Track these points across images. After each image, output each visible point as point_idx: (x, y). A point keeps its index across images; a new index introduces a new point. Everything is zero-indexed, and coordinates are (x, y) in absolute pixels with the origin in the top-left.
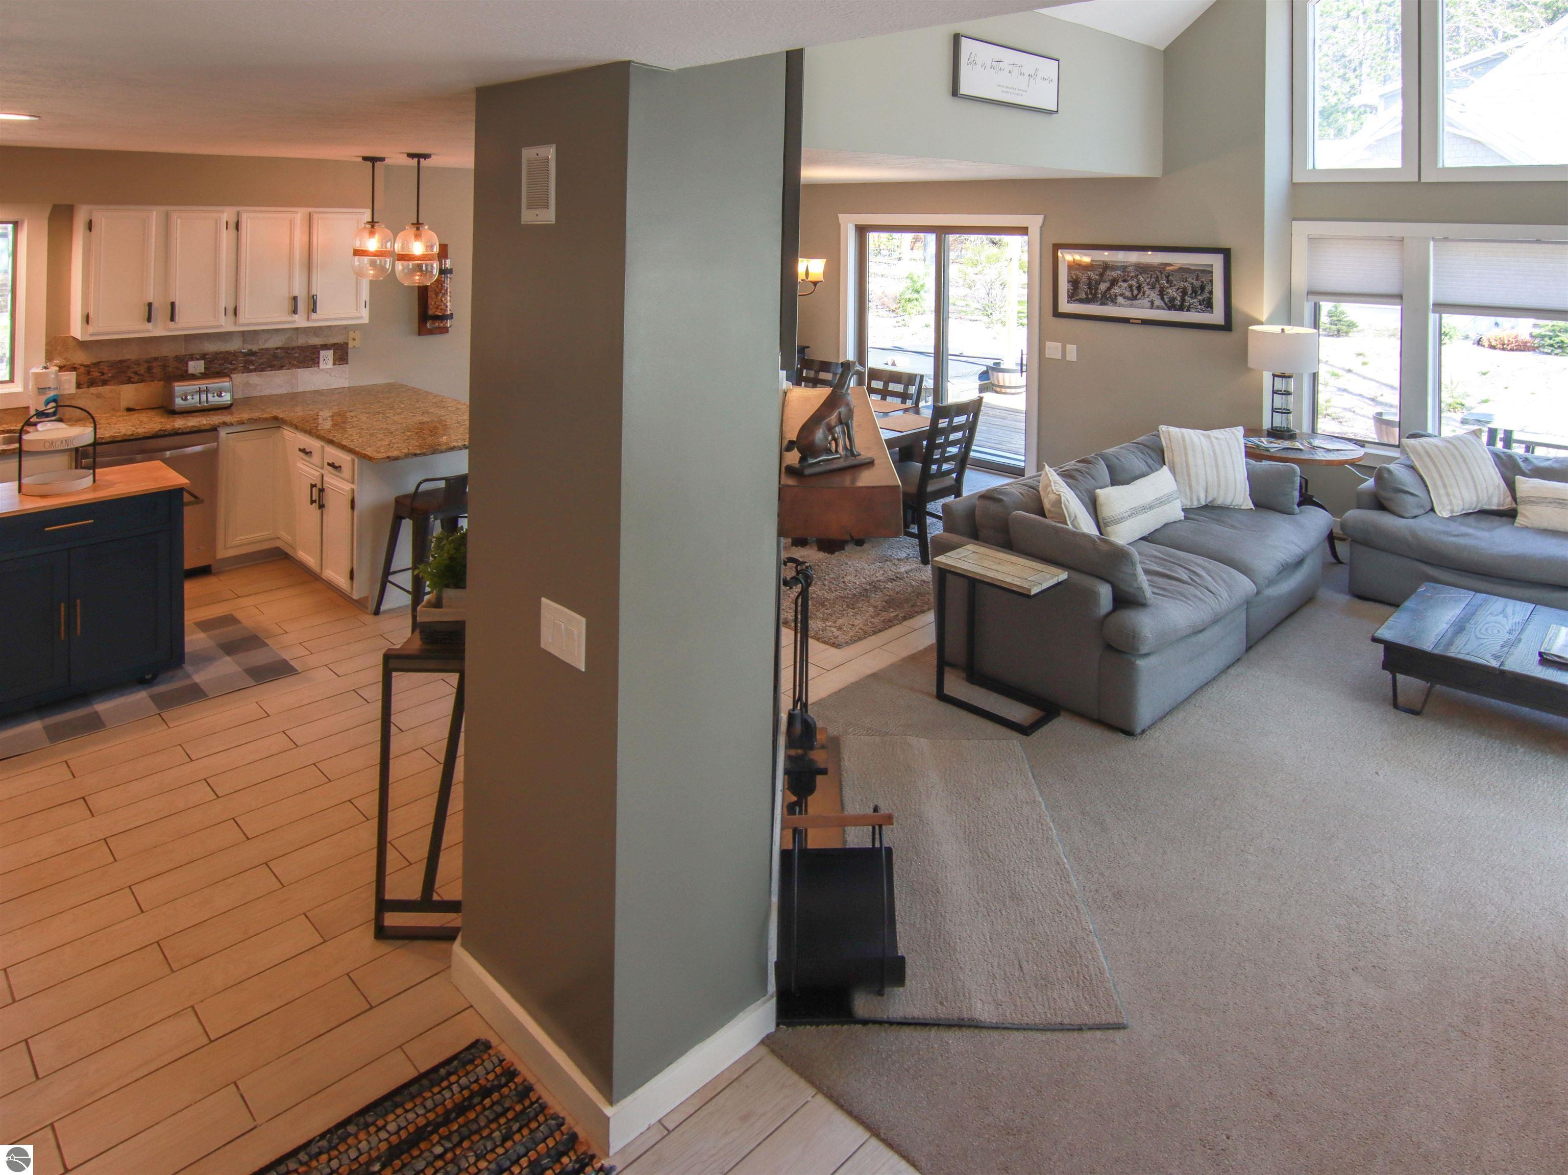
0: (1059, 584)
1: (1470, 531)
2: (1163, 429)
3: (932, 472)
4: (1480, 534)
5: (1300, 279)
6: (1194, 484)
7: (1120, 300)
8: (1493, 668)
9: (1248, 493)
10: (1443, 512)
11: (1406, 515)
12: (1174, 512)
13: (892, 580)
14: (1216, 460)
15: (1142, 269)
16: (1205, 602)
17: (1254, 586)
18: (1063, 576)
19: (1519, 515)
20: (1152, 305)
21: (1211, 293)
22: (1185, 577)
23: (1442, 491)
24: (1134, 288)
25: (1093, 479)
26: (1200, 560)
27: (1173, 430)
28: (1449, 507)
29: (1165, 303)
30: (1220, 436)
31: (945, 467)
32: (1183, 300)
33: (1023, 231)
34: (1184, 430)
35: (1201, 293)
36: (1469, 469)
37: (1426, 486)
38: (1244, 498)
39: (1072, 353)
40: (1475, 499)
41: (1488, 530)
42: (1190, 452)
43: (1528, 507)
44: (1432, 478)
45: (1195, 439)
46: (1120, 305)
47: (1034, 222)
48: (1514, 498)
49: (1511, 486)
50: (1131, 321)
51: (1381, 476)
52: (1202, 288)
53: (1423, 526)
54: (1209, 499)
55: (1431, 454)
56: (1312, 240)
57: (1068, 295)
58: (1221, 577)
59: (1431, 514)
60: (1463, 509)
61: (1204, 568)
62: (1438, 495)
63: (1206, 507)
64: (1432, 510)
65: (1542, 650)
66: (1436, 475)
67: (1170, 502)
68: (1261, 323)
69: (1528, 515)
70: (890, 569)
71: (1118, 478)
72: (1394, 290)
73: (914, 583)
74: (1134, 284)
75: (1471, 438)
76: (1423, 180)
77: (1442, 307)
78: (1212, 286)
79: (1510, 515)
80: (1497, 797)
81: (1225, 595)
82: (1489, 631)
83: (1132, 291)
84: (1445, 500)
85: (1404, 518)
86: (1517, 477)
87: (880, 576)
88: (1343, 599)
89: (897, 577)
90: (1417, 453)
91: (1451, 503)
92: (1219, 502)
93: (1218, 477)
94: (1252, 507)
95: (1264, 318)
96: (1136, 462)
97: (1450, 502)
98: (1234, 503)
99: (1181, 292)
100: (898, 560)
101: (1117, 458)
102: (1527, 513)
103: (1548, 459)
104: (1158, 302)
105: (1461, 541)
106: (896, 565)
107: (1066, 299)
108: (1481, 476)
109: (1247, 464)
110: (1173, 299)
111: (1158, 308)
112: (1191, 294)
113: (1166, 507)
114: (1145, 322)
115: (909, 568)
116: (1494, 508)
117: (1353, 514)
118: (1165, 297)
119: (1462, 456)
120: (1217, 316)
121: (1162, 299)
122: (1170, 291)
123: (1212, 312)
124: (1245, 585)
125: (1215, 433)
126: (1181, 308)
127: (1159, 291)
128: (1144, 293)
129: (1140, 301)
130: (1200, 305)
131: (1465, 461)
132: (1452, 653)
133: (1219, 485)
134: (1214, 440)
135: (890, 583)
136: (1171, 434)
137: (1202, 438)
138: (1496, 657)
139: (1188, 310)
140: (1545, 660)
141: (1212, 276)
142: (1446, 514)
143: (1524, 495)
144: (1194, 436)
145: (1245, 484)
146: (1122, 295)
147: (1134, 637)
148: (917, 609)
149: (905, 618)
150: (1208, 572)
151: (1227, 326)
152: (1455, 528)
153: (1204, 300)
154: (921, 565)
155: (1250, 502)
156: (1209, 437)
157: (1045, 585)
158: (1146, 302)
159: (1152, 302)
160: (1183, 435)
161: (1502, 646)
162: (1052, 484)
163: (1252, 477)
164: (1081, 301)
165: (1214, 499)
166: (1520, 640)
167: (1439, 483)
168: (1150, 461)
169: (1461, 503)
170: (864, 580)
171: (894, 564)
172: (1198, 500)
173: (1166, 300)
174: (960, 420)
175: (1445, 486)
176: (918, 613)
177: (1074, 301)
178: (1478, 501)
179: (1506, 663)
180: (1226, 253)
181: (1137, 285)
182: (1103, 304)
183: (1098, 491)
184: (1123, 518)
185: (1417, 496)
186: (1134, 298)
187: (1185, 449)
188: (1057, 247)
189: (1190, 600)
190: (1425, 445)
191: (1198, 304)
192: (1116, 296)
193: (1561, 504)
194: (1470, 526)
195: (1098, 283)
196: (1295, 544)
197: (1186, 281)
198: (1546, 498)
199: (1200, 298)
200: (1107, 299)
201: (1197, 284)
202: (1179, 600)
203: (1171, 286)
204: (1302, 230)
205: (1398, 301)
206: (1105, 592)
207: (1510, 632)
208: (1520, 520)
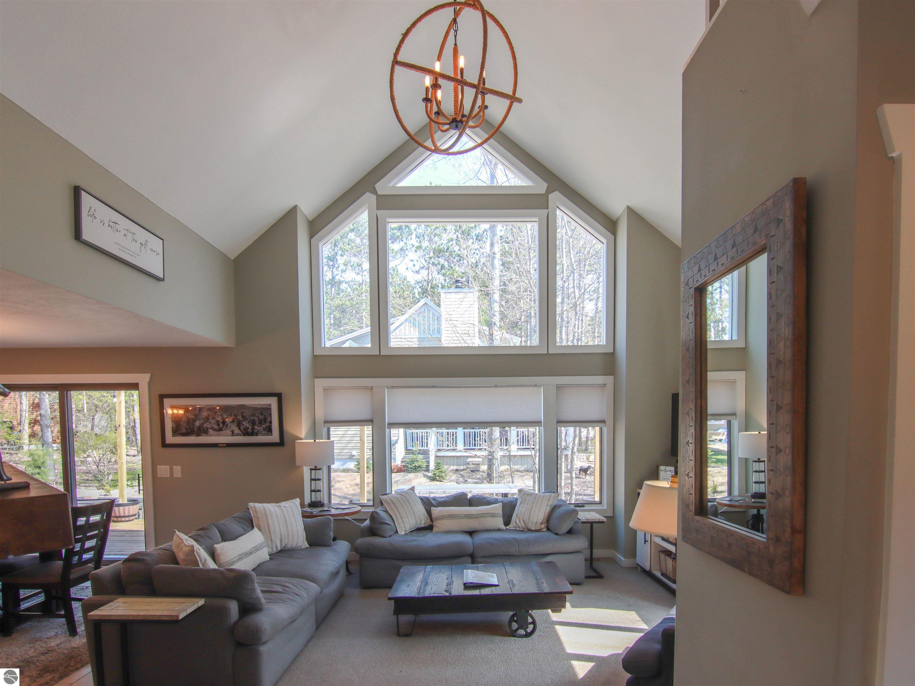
0: (199, 608)
1: (415, 538)
2: (251, 505)
3: (74, 562)
4: (420, 538)
5: (320, 414)
6: (273, 537)
7: (210, 431)
8: (448, 596)
9: (305, 538)
10: (402, 532)
11: (386, 536)
12: (264, 555)
13: (44, 654)
14: (285, 520)
15: (226, 409)
16: (296, 601)
17: (319, 588)
18: (201, 602)
19: (434, 528)
20: (233, 434)
21: (271, 422)
22: (280, 589)
23: (400, 521)
24: (220, 423)
25: (211, 539)
26: (286, 579)
27: (258, 505)
28: (404, 529)
29: (241, 431)
30: (287, 505)
31: (86, 556)
32: (253, 429)
33: (135, 386)
34: (264, 504)
35: (264, 423)
36: (411, 507)
37: (393, 520)
38: (303, 542)
39: (178, 471)
40: (415, 522)
41: (423, 536)
42: (269, 517)
43: (438, 522)
44: (395, 515)
45: (272, 509)
46: (212, 435)
47: (143, 379)
48: (431, 520)
49: (429, 513)
50: (219, 445)
51: (374, 517)
52: (265, 420)
53: (395, 539)
54: (283, 545)
55: (394, 501)
56: (326, 390)
57: (173, 431)
58: (301, 586)
59: (397, 534)
60: (410, 529)
61: (290, 583)
62: (399, 524)
63: (281, 551)
64: (397, 532)
65: (465, 582)
66: (397, 513)
67: (261, 549)
68: (302, 439)
69: (439, 525)
70: (41, 646)
71: (226, 537)
72: (368, 417)
73: (65, 651)
74: (220, 420)
75: (411, 491)
76: (381, 354)
77: (393, 425)
78: (271, 418)
79: (429, 528)
80: (457, 662)
81: (305, 595)
82: (439, 580)
83: (218, 425)
84: (402, 525)
85: (386, 537)
86: (432, 508)
87: (31, 653)
88: (357, 591)
89: (48, 651)
90: (387, 502)
91: (405, 527)
92: (289, 546)
93: (288, 530)
94: (308, 546)
95: (303, 436)
96: (236, 527)
97: (404, 525)
98: (298, 545)
99: (252, 423)
100: (48, 638)
101: (224, 525)
102: (438, 525)
103: (443, 497)
104: (237, 431)
105: (414, 543)
106: (46, 643)
107: (171, 434)
108: (417, 510)
109: (303, 521)
110: (247, 428)
111: (237, 435)
112: (258, 424)
113: (260, 552)
114: (229, 445)
115: (59, 642)
116: (423, 526)
117: (360, 541)
118: (241, 427)
119: (408, 501)
120: (275, 437)
121: (240, 429)
122: (244, 423)
123: (272, 435)
124: (314, 588)
125: (283, 504)
126: (252, 434)
127: (237, 424)
128: (227, 426)
129: (224, 432)
130: (264, 431)
131: (409, 503)
132: (427, 594)
133: (288, 535)
134: (283, 508)
135: (42, 657)
136: (257, 507)
137: (276, 508)
138: (446, 591)
139: (257, 435)
140: (467, 586)
141: (271, 412)
142: (403, 533)
143: (436, 516)
144: (271, 507)
145: (303, 533)
146: (212, 428)
147: (257, 631)
148: (71, 668)
149: (61, 678)
150: (293, 584)
151: (281, 443)
152: (409, 538)
153: (266, 427)
154: (70, 638)
155: (306, 543)
156: (280, 506)
157: (190, 611)
158: (228, 432)
159: (233, 432)
160: (264, 507)
161: (447, 586)
162: (184, 541)
163: (307, 528)
164: (183, 435)
165: (286, 545)
166: (453, 581)
167: (399, 517)
168: (244, 526)
169: (409, 525)
170: (16, 660)
171: (44, 642)
172: (277, 547)
173: (242, 429)
174: (95, 518)
175: (402, 518)
176: (72, 671)
177: (177, 435)
178: (416, 524)
179: (452, 592)
180: (279, 396)
181: (222, 421)
182: (198, 435)
183: (216, 546)
184: (234, 562)
185: (390, 525)
186: (220, 430)
187: (266, 515)
188: (162, 397)
189: (287, 602)
190: (391, 497)
191: (263, 430)
192: (208, 429)
193: (451, 517)
194: (414, 536)
195: (194, 421)
196: (336, 562)
197: (254, 416)
198: (444, 516)
199: (264, 426)
200: (201, 431)
201: (261, 417)
202: (280, 603)
203: (245, 420)
204: (320, 383)
205: (371, 423)
206: (233, 607)
207: (447, 579)
208: (435, 529)
